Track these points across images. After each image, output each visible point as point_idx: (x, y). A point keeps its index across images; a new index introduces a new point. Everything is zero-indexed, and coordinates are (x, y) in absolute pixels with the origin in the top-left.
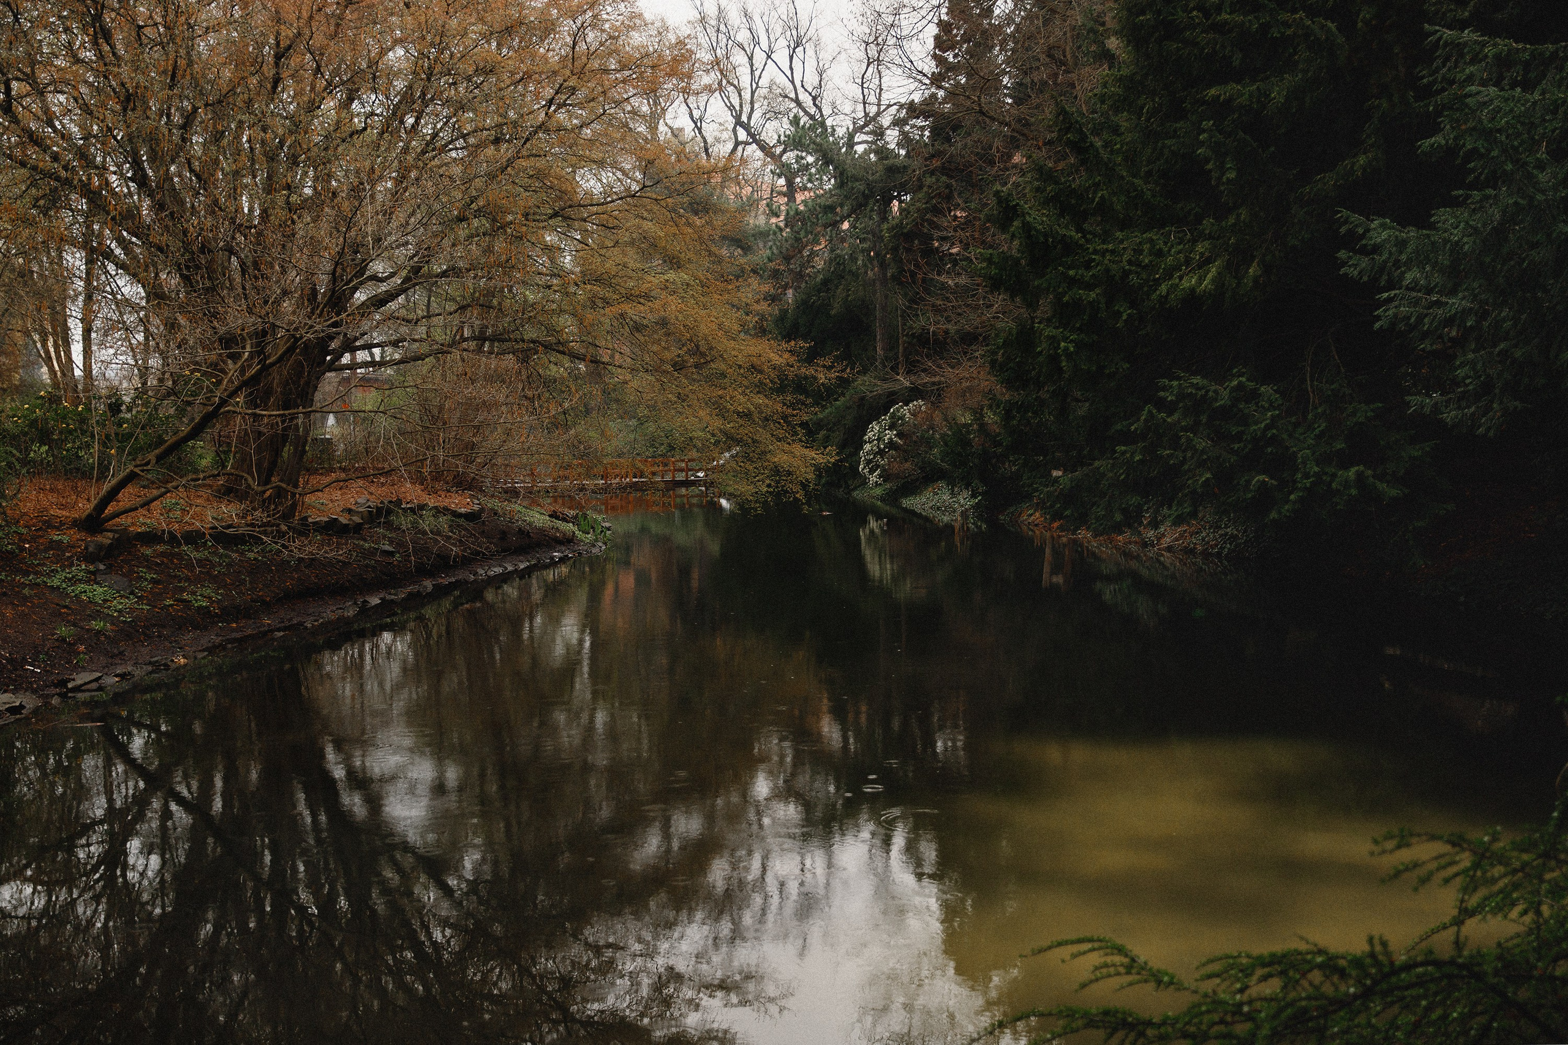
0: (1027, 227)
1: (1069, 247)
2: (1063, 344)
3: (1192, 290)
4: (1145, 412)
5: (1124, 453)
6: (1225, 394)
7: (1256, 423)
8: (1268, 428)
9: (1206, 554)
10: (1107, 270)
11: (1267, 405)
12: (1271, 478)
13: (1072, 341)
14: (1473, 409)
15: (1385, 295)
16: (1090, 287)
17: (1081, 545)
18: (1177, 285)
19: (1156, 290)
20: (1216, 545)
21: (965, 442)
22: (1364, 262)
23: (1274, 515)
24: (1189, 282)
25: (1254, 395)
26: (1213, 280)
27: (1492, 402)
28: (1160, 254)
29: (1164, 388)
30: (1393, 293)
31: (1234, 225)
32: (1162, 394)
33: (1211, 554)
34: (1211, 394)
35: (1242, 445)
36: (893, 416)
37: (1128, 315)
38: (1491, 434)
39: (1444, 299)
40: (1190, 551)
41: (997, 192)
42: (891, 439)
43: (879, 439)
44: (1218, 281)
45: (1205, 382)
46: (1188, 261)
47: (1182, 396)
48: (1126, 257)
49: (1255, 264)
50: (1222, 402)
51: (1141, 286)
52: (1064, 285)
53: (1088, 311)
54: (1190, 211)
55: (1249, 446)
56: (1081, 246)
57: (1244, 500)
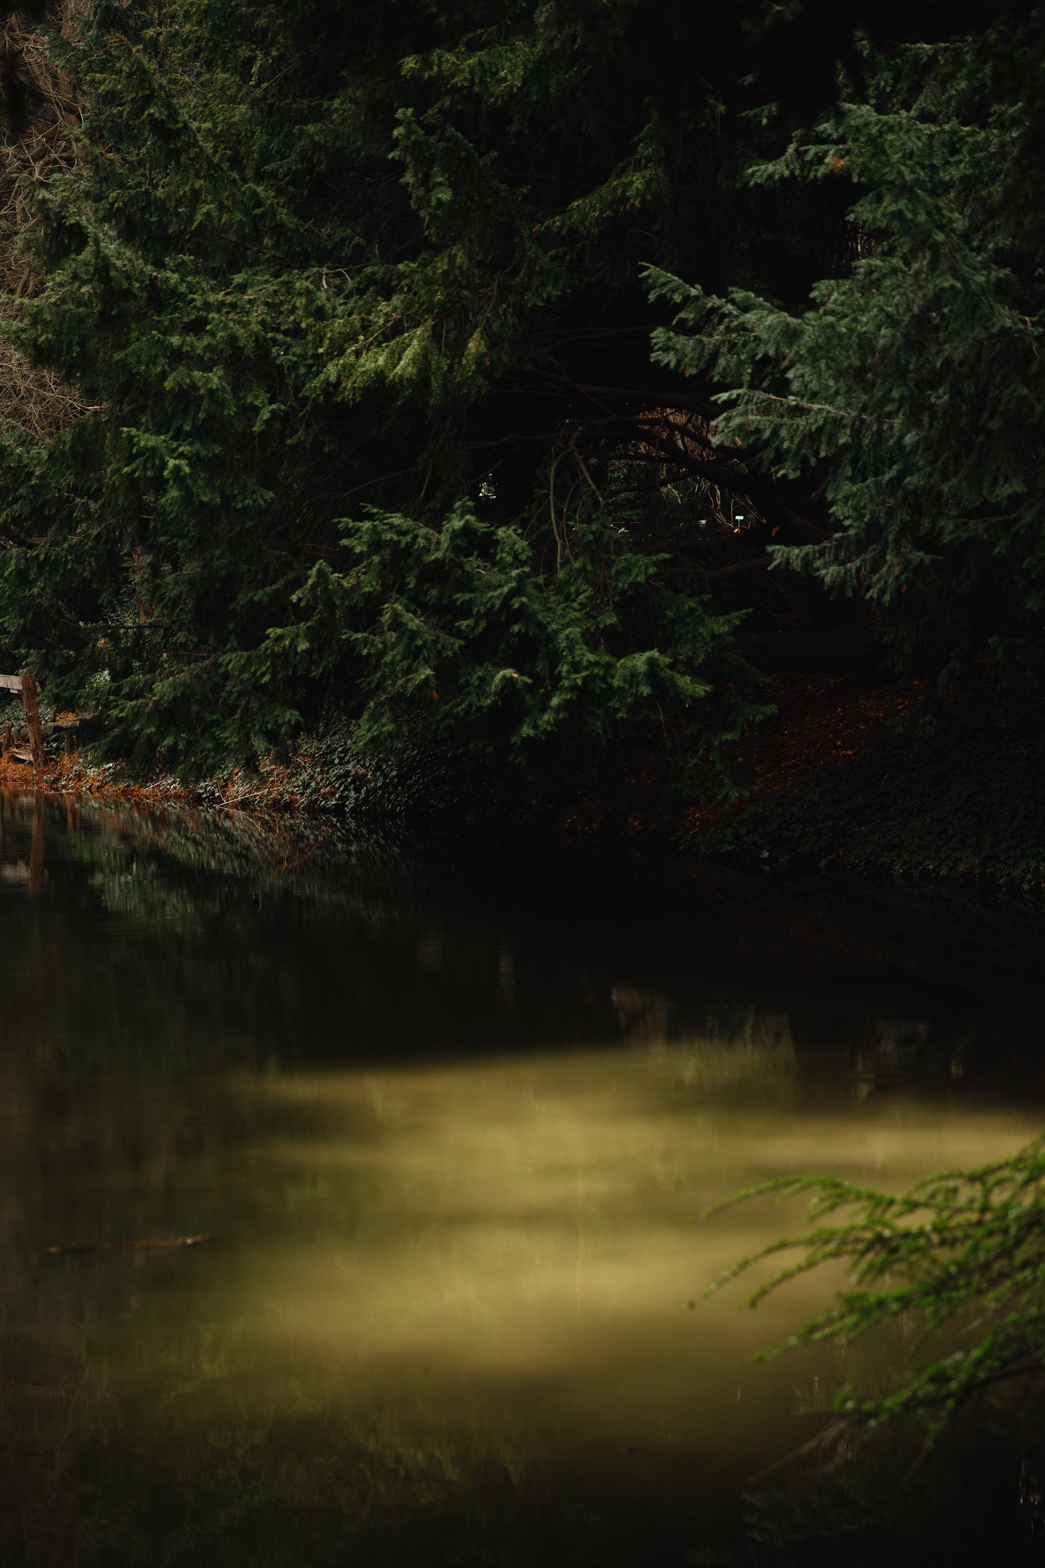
0: (103, 268)
1: (162, 298)
2: (172, 463)
3: (380, 375)
4: (314, 571)
5: (280, 638)
6: (444, 539)
7: (493, 588)
8: (514, 593)
9: (313, 810)
10: (233, 338)
11: (509, 559)
12: (523, 673)
13: (181, 456)
14: (858, 562)
15: (724, 396)
16: (206, 365)
18: (353, 366)
19: (318, 373)
20: (333, 794)
22: (685, 343)
23: (527, 730)
24: (373, 362)
25: (488, 544)
26: (414, 361)
27: (883, 553)
28: (320, 314)
29: (349, 533)
30: (735, 393)
31: (446, 273)
32: (344, 542)
33: (325, 810)
34: (421, 542)
35: (471, 622)
37: (273, 412)
38: (887, 598)
39: (805, 404)
40: (283, 807)
41: (44, 201)
44: (423, 360)
45: (410, 522)
46: (366, 327)
47: (376, 545)
48: (254, 317)
49: (476, 334)
50: (439, 555)
51: (294, 366)
52: (162, 360)
53: (205, 403)
54: (343, 240)
55: (483, 624)
56: (181, 296)
57: (480, 708)
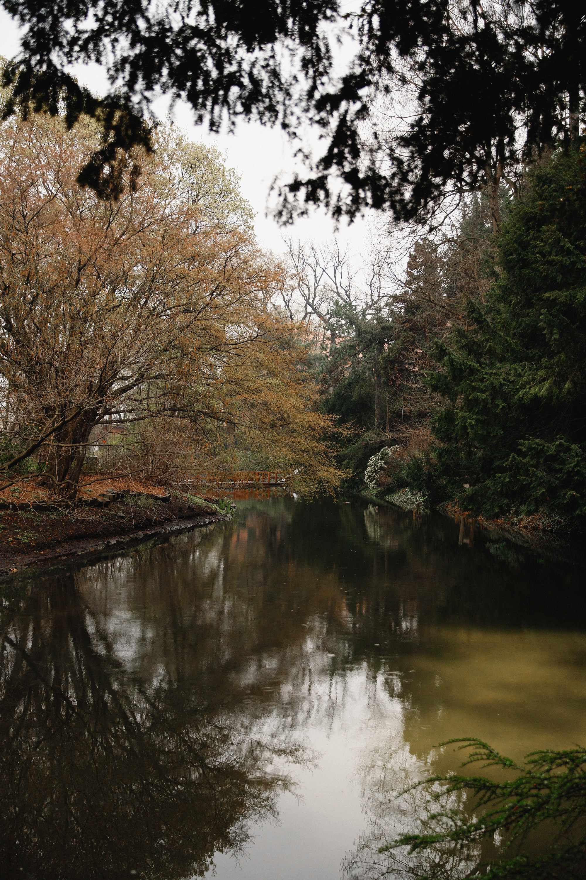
0: (451, 361)
1: (472, 371)
2: (469, 421)
3: (536, 395)
4: (511, 457)
5: (500, 477)
6: (553, 448)
7: (569, 464)
8: (575, 466)
9: (544, 530)
10: (493, 383)
11: (575, 455)
12: (577, 493)
13: (473, 419)
16: (483, 391)
17: (479, 524)
18: (528, 392)
19: (517, 394)
20: (551, 526)
21: (420, 468)
23: (578, 512)
24: (534, 390)
25: (568, 450)
26: (547, 390)
28: (519, 375)
29: (521, 445)
31: (558, 362)
32: (520, 447)
33: (547, 531)
34: (545, 448)
35: (561, 475)
36: (383, 453)
37: (503, 406)
40: (536, 529)
41: (436, 342)
42: (381, 465)
43: (375, 465)
44: (550, 390)
45: (543, 442)
46: (534, 380)
47: (530, 449)
48: (502, 377)
49: (568, 382)
50: (551, 452)
51: (510, 392)
52: (470, 390)
53: (482, 403)
54: (535, 354)
55: (566, 476)
56: (479, 370)
57: (563, 504)
